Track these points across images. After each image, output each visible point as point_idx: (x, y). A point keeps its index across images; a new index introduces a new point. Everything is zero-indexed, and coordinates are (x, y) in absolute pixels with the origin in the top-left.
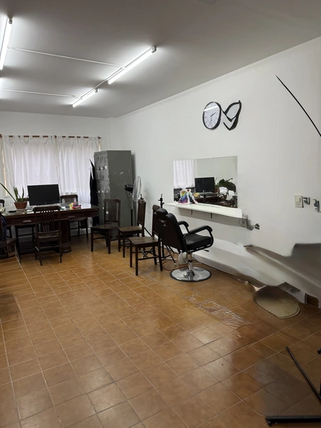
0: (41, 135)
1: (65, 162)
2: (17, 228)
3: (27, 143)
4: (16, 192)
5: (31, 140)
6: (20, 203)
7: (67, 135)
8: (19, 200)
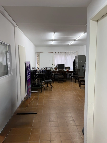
0: (62, 52)
1: (67, 58)
2: (55, 74)
3: (59, 54)
4: (55, 66)
5: (60, 53)
6: (56, 69)
7: (68, 52)
8: (56, 68)
